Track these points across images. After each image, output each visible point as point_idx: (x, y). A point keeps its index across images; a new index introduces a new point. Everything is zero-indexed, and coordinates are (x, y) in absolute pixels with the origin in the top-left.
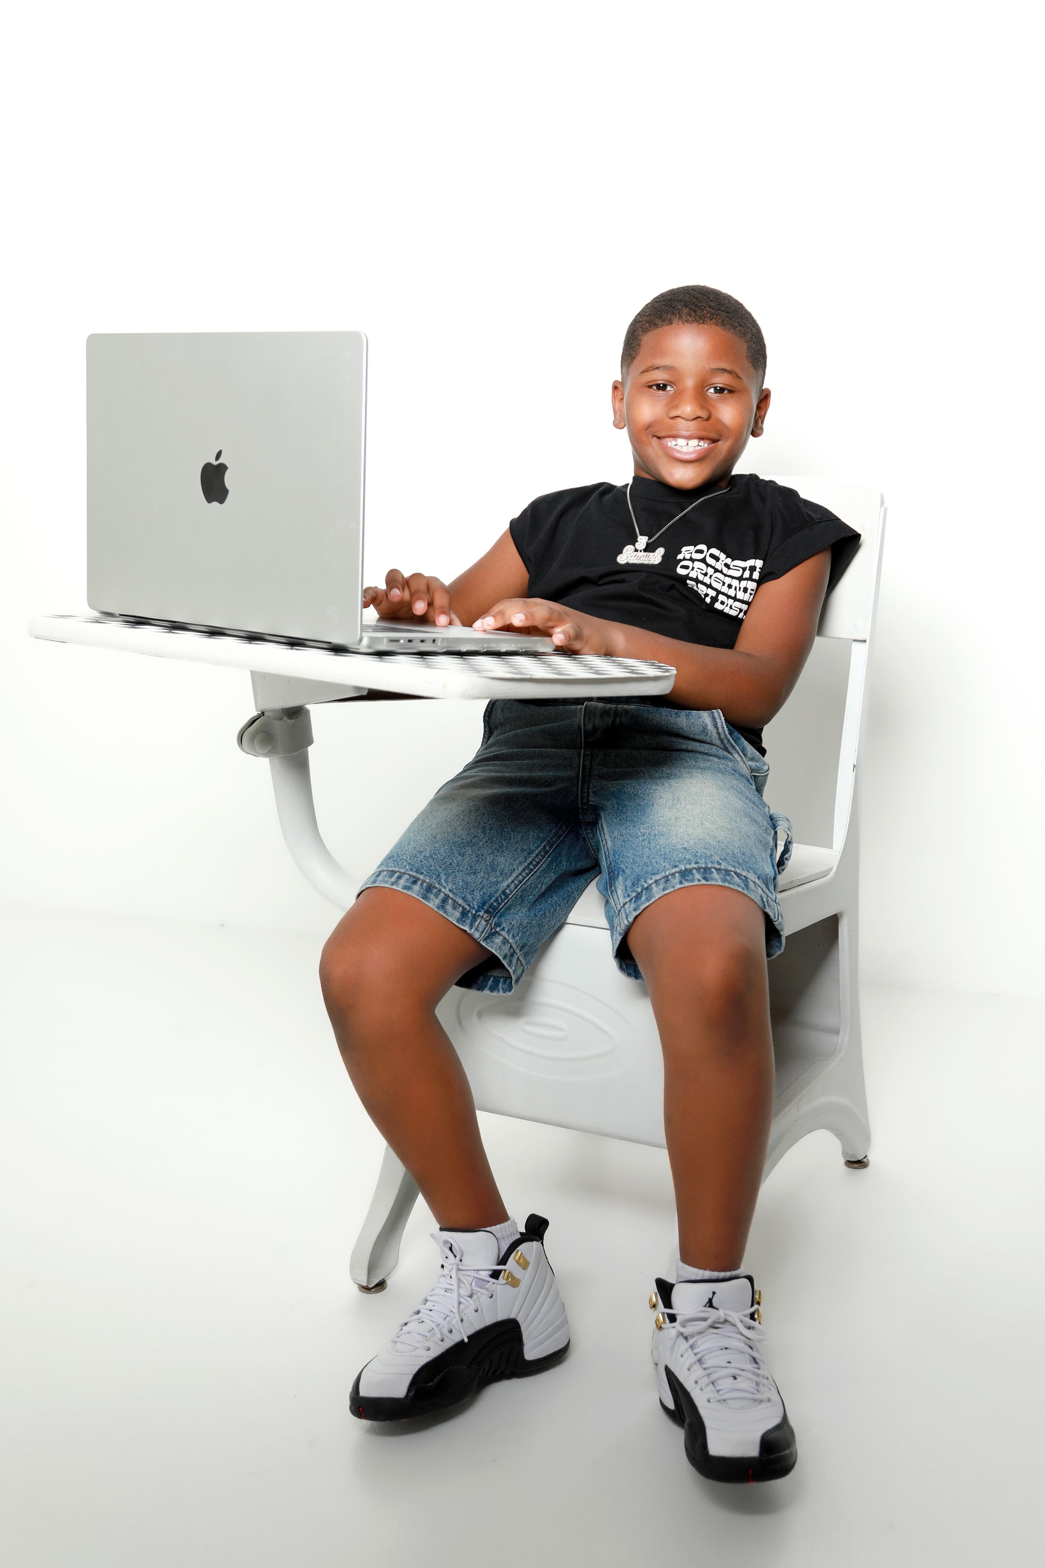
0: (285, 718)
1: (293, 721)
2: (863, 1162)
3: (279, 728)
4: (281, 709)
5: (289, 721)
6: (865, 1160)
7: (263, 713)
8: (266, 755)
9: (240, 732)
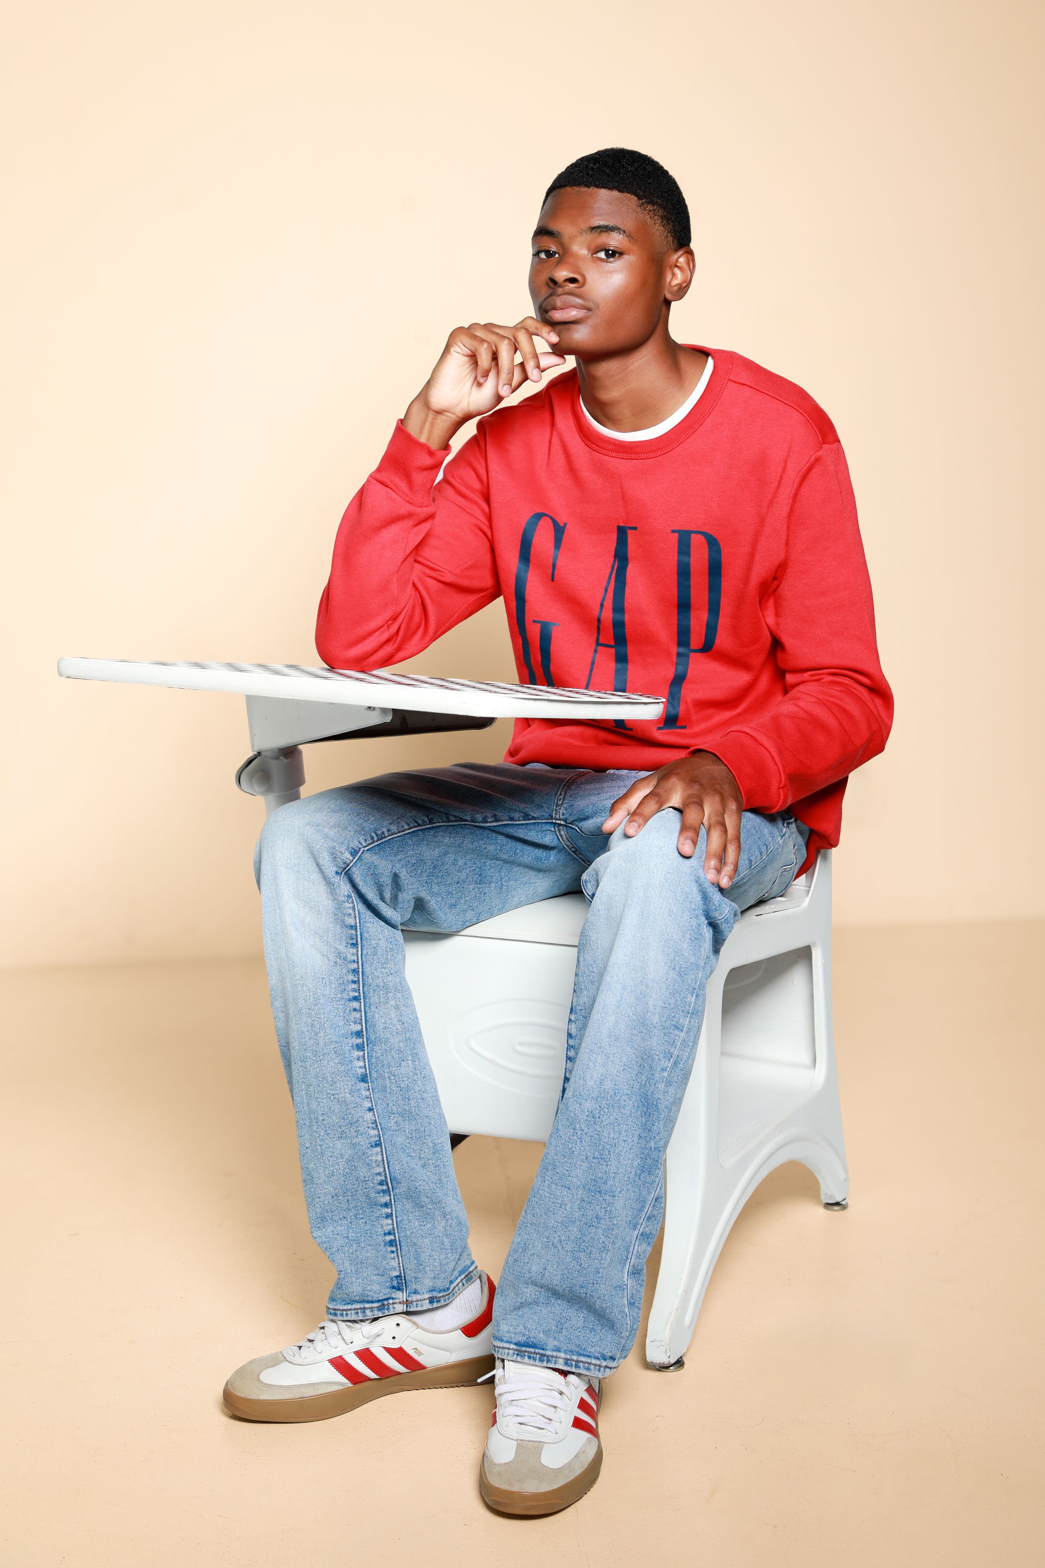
0: (281, 758)
1: (288, 760)
2: (841, 1204)
3: (276, 767)
4: (278, 749)
5: (285, 760)
6: (844, 1203)
7: (259, 754)
8: (263, 793)
9: (238, 772)
